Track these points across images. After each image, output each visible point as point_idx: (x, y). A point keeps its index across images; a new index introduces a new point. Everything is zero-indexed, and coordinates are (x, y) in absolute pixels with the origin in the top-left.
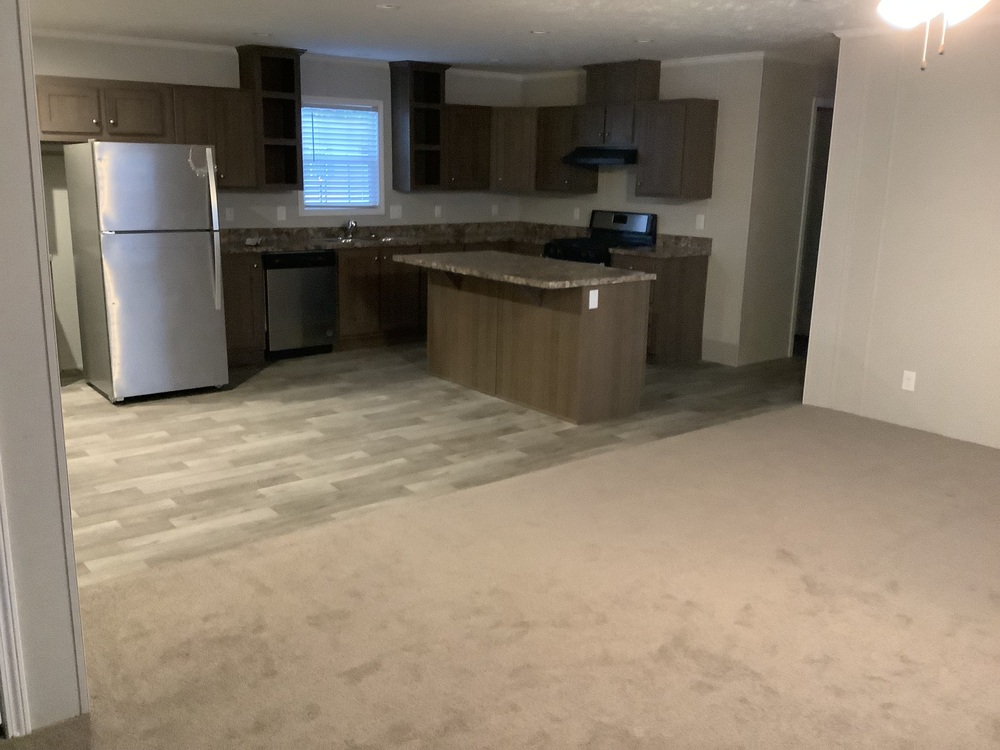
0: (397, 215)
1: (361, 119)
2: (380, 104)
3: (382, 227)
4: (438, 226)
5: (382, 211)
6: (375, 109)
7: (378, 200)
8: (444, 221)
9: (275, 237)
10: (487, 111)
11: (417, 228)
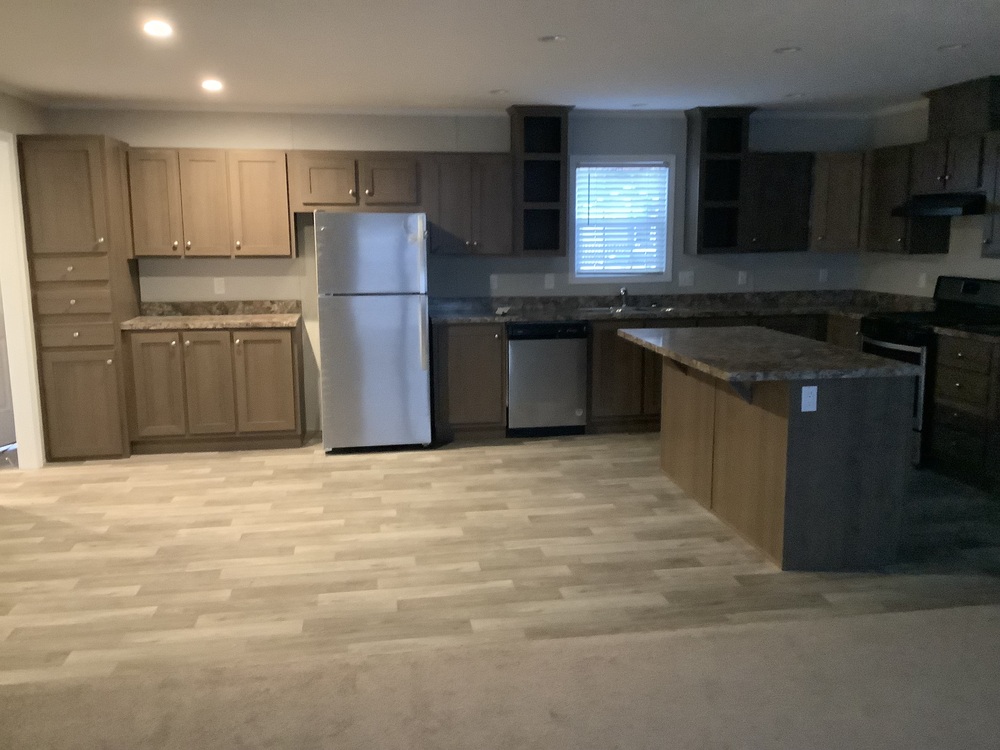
0: (687, 281)
1: (648, 177)
2: (672, 159)
3: (667, 296)
4: (742, 295)
5: (669, 278)
6: (666, 165)
7: (664, 265)
8: (751, 289)
9: (541, 307)
10: (809, 158)
11: (712, 297)
